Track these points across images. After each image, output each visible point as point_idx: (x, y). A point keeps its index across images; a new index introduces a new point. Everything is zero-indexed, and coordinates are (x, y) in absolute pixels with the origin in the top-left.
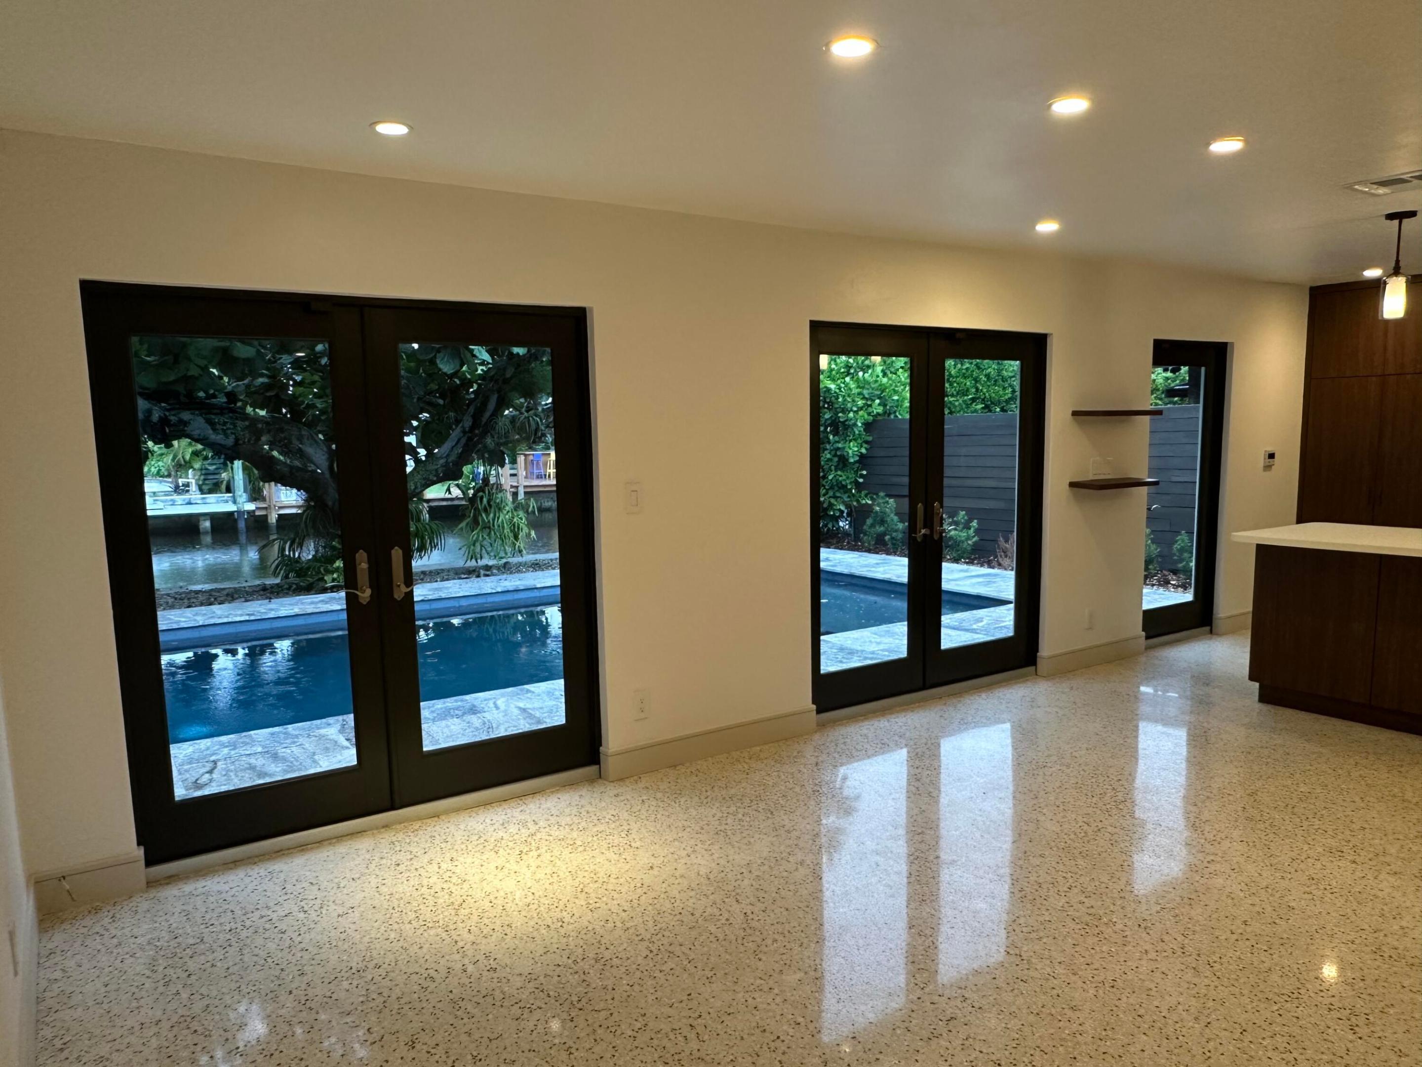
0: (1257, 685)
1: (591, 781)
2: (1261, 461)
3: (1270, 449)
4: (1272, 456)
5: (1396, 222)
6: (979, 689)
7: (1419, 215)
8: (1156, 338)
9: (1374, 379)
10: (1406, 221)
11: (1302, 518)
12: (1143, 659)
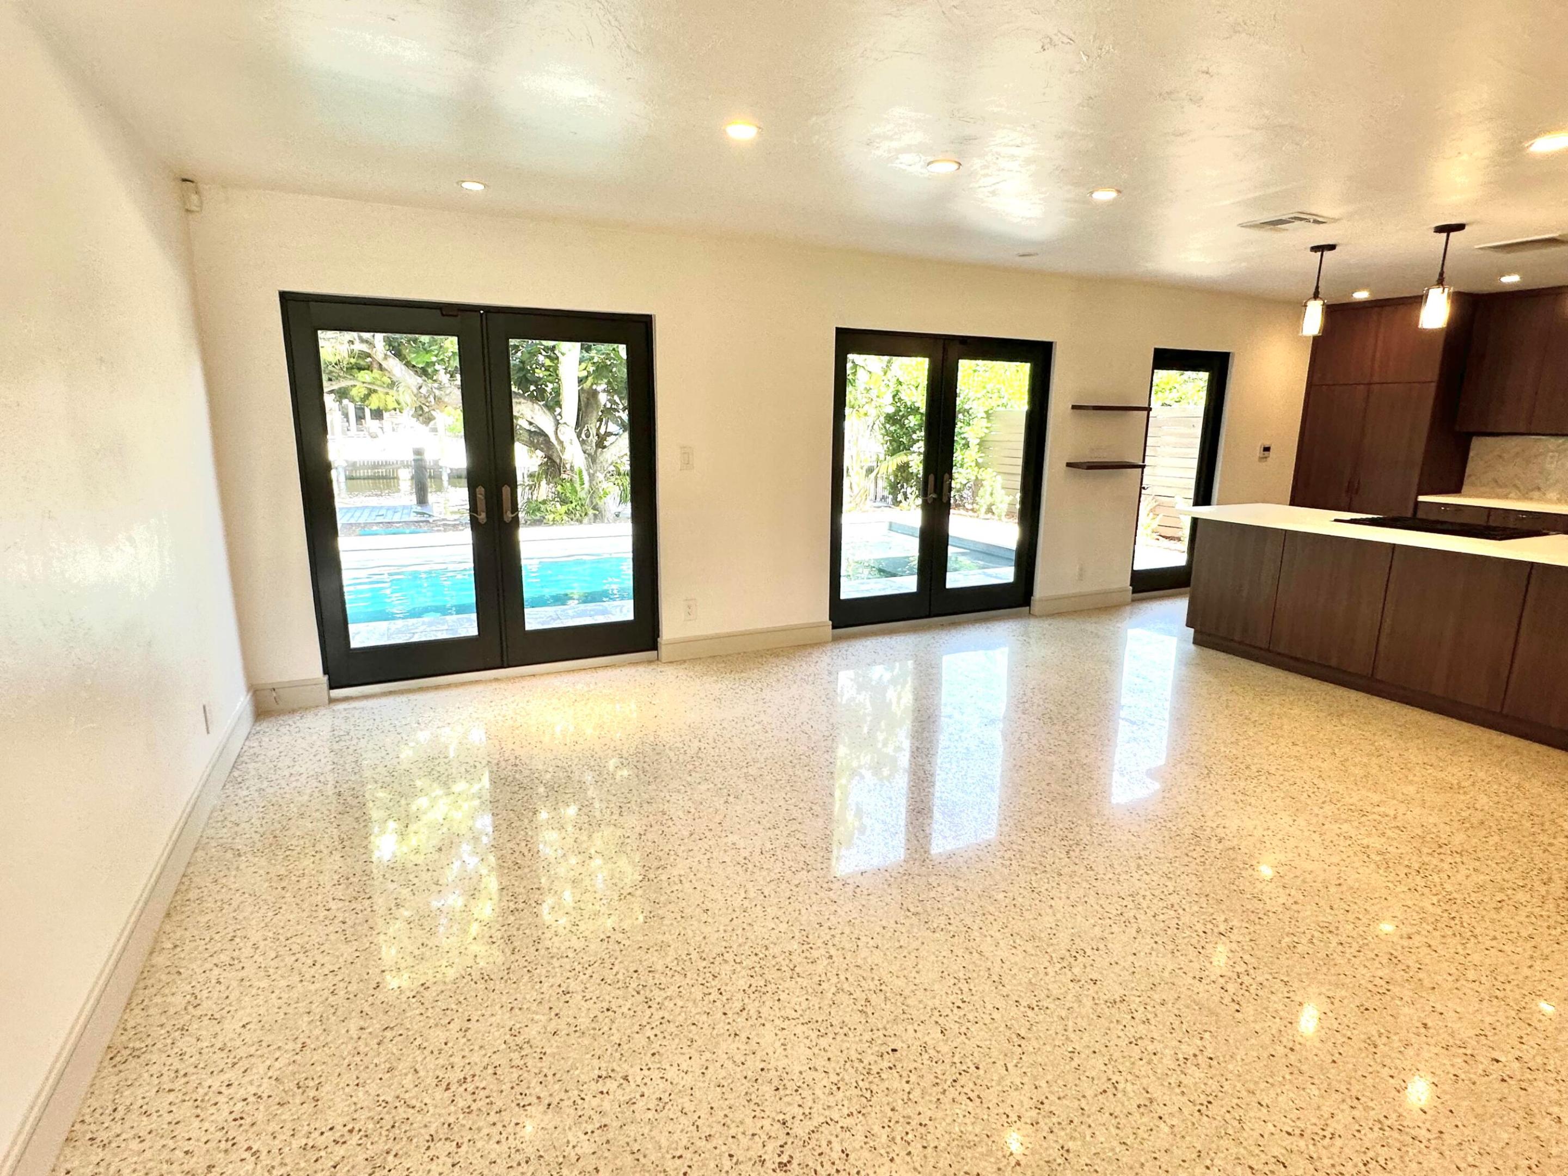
0: (1192, 630)
1: (650, 662)
2: (1258, 451)
3: (1267, 444)
4: (1267, 449)
5: (1319, 254)
6: (976, 621)
7: (1337, 248)
8: (1157, 347)
9: (1362, 386)
10: (1327, 254)
11: (1296, 500)
12: (1128, 608)
